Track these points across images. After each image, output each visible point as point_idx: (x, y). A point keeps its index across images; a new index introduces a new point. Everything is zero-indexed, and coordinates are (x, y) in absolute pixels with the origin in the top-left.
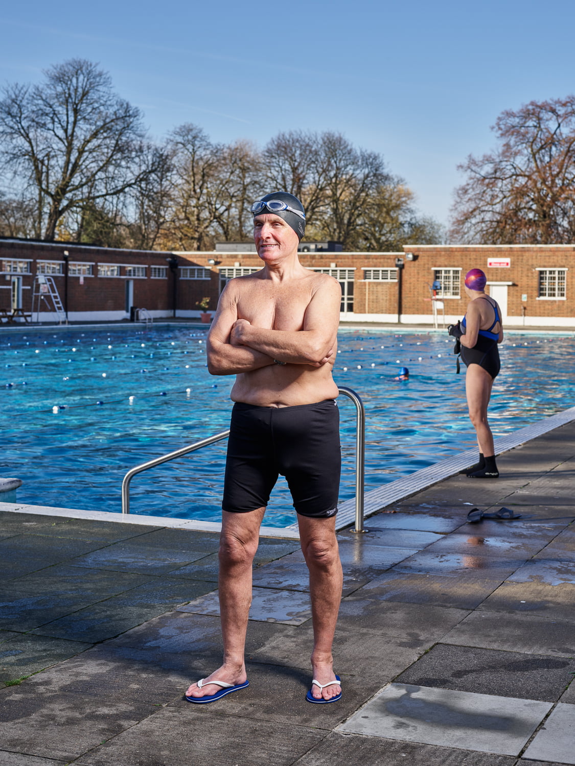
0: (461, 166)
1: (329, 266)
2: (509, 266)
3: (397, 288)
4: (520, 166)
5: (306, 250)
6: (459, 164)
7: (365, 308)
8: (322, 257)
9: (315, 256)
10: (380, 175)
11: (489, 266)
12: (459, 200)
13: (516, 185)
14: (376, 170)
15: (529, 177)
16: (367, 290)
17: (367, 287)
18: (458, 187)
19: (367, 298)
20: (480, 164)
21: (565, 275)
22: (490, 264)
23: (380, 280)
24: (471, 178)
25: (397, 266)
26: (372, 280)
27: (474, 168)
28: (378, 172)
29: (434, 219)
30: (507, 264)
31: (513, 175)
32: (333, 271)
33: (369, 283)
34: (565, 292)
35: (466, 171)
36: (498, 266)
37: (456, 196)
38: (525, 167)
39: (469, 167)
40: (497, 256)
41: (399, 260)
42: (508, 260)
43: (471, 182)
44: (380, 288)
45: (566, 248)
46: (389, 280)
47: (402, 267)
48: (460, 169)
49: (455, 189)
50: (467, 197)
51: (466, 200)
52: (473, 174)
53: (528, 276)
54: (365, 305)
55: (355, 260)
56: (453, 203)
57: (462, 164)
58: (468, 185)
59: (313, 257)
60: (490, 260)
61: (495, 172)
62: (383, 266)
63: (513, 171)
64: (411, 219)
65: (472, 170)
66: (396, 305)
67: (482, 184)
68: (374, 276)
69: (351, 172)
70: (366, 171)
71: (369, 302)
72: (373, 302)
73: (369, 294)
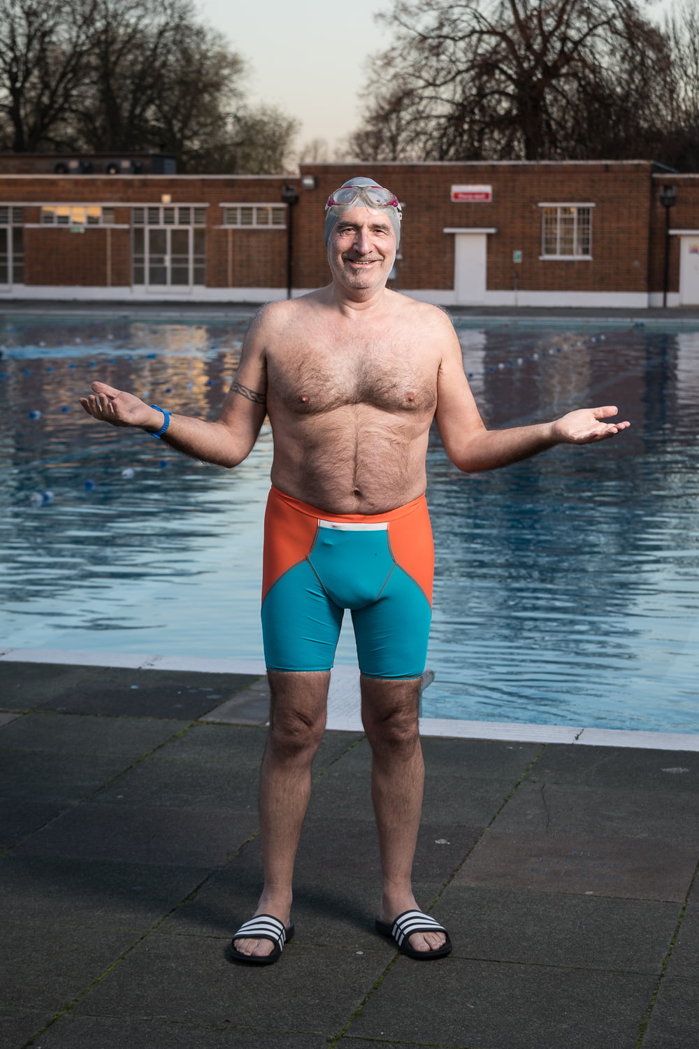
0: (381, 16)
1: (160, 200)
2: (490, 200)
3: (285, 240)
4: (485, 15)
5: (113, 171)
6: (377, 12)
7: (226, 276)
8: (145, 183)
9: (132, 181)
10: (188, 28)
11: (453, 200)
12: (375, 77)
13: (480, 51)
14: (181, 18)
15: (503, 36)
16: (230, 245)
17: (230, 239)
18: (374, 54)
19: (230, 258)
20: (414, 10)
21: (591, 217)
22: (456, 196)
23: (255, 226)
24: (399, 38)
25: (284, 199)
26: (239, 226)
27: (404, 18)
28: (184, 22)
29: (280, 110)
30: (487, 195)
31: (473, 32)
32: (166, 209)
33: (235, 231)
34: (590, 246)
35: (391, 23)
36: (470, 199)
37: (370, 71)
38: (496, 17)
39: (396, 18)
40: (467, 182)
41: (288, 189)
42: (487, 189)
43: (399, 44)
44: (253, 241)
45: (593, 166)
46: (270, 226)
47: (293, 202)
48: (381, 21)
49: (369, 56)
50: (392, 71)
51: (389, 77)
52: (404, 30)
53: (523, 217)
54: (226, 271)
55: (206, 190)
56: (365, 82)
57: (383, 11)
58: (393, 49)
59: (128, 184)
60: (456, 189)
61: (441, 26)
62: (259, 201)
63: (474, 23)
64: (238, 109)
65: (402, 24)
66: (284, 271)
67: (421, 50)
68: (242, 219)
69: (133, 21)
70: (161, 20)
71: (234, 266)
72: (241, 266)
73: (234, 251)
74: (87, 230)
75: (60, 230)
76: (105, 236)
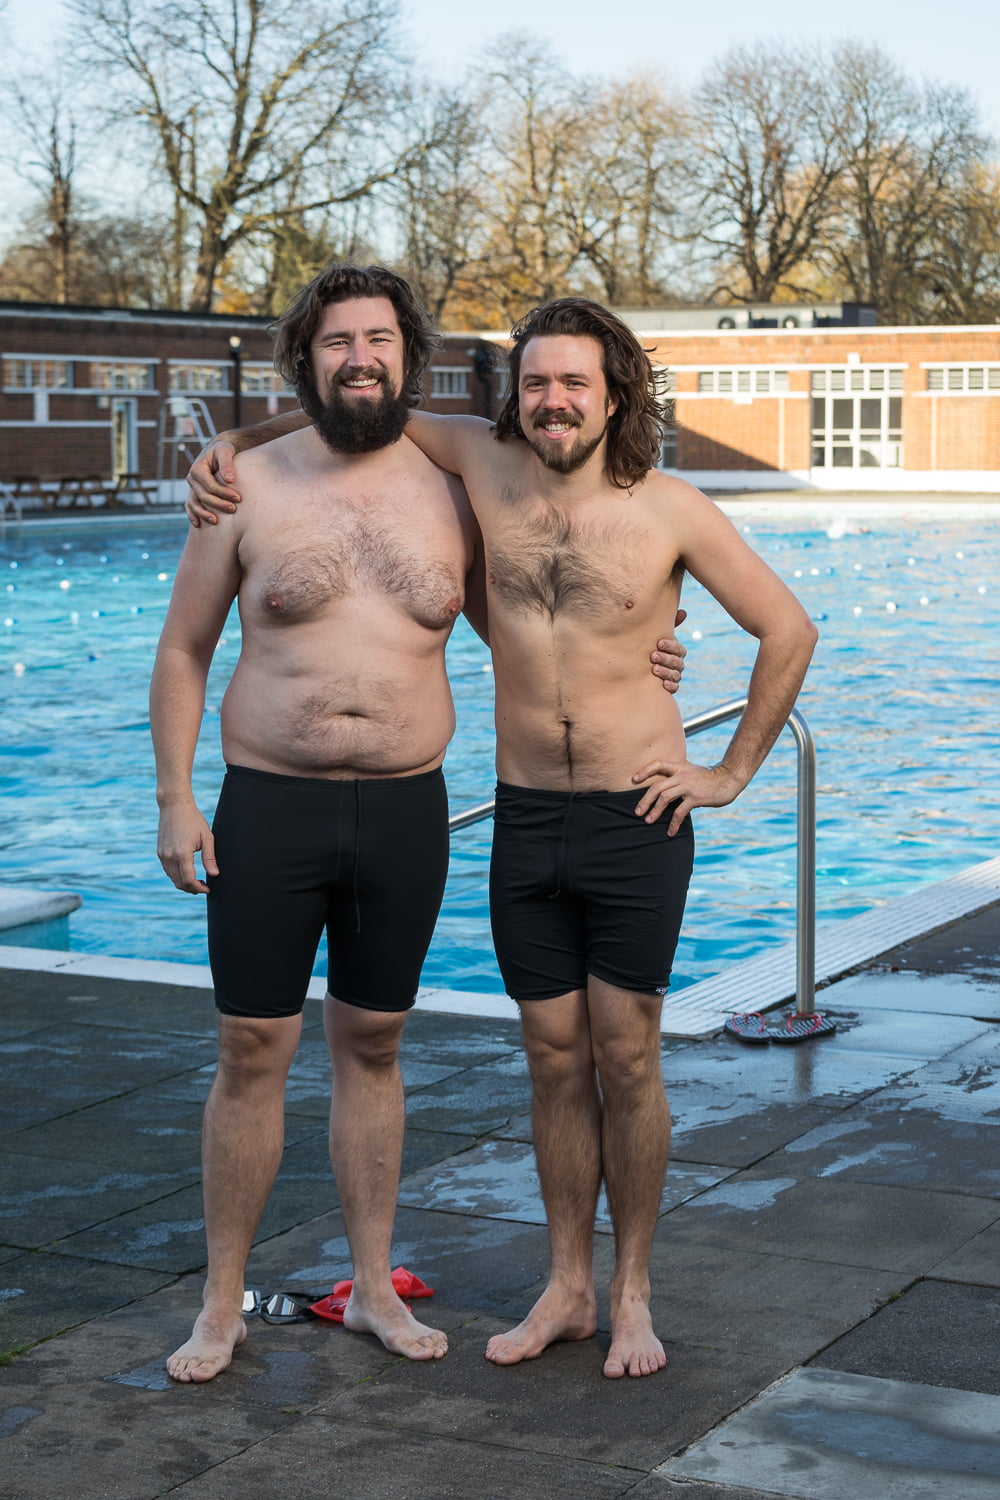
1: (845, 361)
5: (791, 325)
7: (929, 457)
8: (828, 340)
9: (811, 337)
10: (972, 137)
14: (963, 127)
16: (934, 417)
17: (935, 409)
19: (934, 434)
23: (966, 392)
26: (946, 393)
28: (966, 132)
32: (853, 371)
33: (940, 400)
44: (964, 411)
46: (986, 392)
54: (929, 450)
55: (905, 346)
59: (807, 341)
62: (972, 359)
68: (950, 383)
69: (902, 132)
70: (938, 129)
71: (938, 443)
72: (948, 444)
73: (938, 425)
74: (754, 400)
75: (722, 401)
76: (777, 408)
